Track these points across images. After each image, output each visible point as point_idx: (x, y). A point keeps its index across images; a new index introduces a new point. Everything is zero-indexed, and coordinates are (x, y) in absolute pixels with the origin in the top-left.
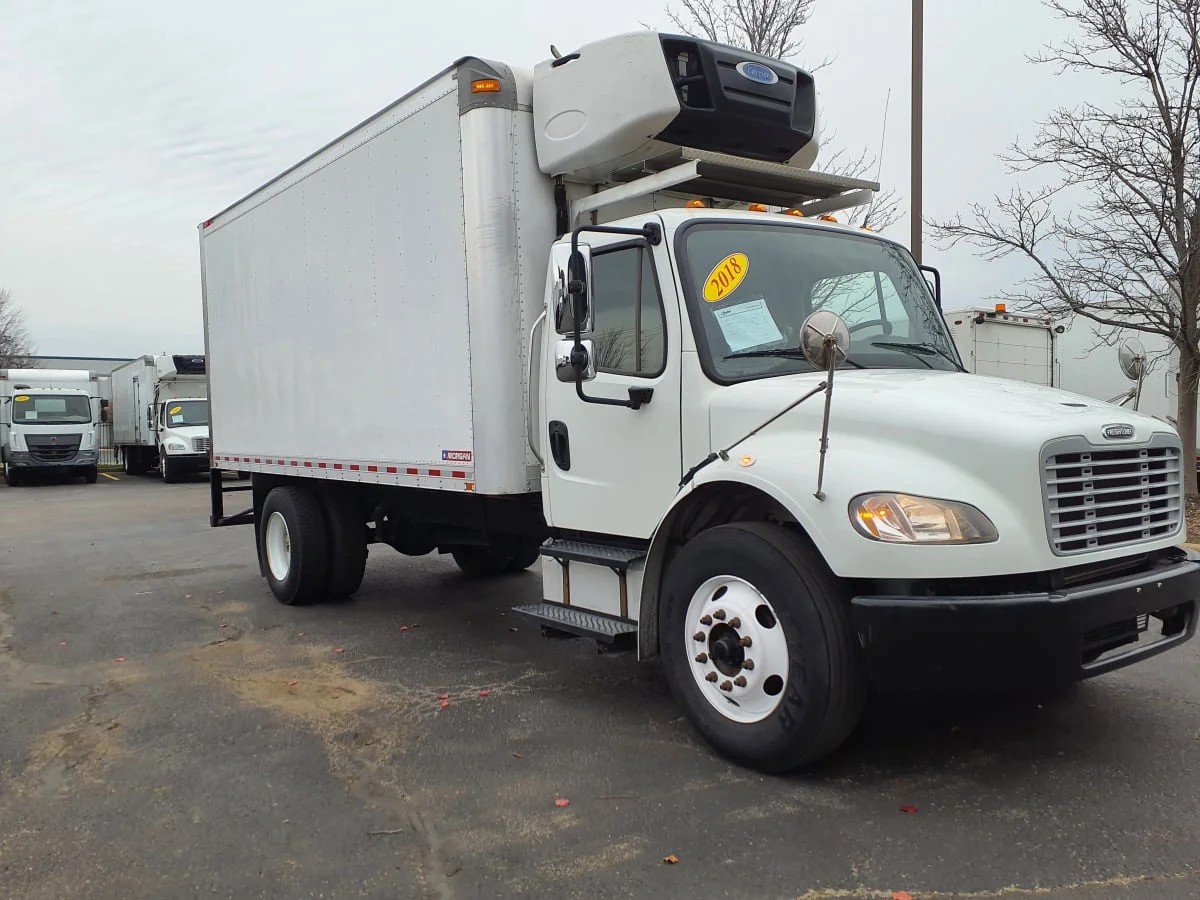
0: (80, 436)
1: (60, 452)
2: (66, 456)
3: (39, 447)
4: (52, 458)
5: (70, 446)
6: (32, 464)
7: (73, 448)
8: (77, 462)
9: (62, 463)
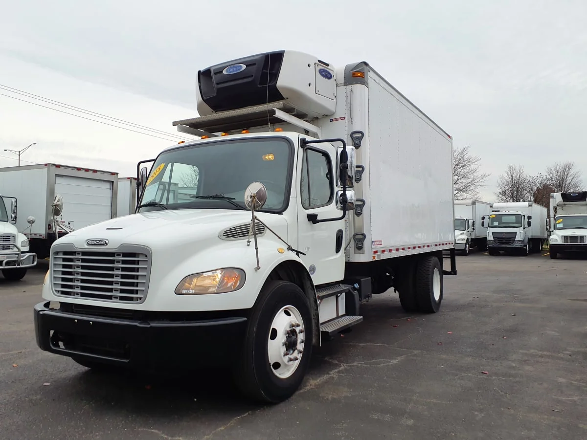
0: (516, 233)
1: (506, 241)
2: (509, 243)
3: (498, 238)
4: (503, 243)
5: (511, 238)
6: (495, 246)
7: (513, 239)
8: (514, 245)
9: (507, 246)
